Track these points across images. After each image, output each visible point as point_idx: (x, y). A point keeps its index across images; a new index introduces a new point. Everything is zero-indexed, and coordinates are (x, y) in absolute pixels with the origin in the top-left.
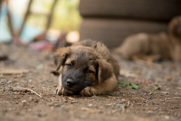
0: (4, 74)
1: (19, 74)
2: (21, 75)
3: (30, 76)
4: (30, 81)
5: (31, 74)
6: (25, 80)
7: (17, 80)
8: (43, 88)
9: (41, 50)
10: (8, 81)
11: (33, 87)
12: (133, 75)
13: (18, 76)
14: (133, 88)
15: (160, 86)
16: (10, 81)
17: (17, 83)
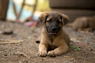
0: (11, 43)
1: (18, 43)
2: (19, 44)
3: (24, 44)
4: (24, 47)
5: (24, 43)
6: (22, 47)
7: (17, 47)
8: (31, 52)
9: (30, 26)
10: (13, 48)
11: (25, 52)
12: (78, 41)
13: (18, 44)
14: (78, 50)
15: (92, 48)
16: (14, 48)
17: (17, 49)
